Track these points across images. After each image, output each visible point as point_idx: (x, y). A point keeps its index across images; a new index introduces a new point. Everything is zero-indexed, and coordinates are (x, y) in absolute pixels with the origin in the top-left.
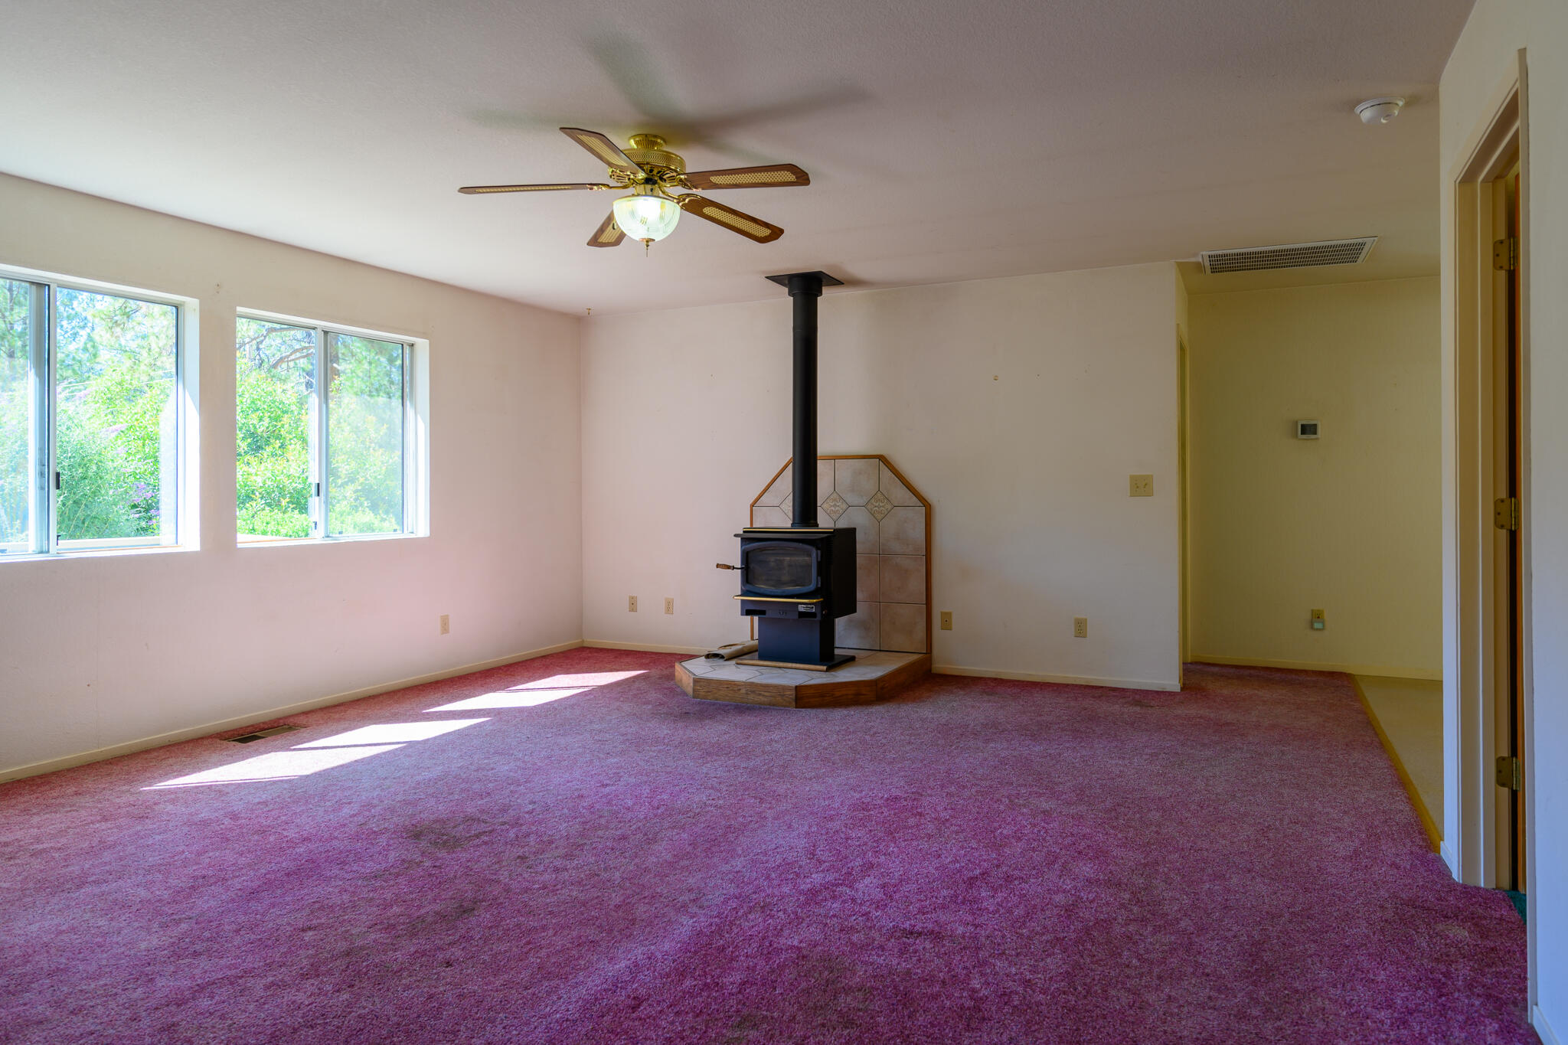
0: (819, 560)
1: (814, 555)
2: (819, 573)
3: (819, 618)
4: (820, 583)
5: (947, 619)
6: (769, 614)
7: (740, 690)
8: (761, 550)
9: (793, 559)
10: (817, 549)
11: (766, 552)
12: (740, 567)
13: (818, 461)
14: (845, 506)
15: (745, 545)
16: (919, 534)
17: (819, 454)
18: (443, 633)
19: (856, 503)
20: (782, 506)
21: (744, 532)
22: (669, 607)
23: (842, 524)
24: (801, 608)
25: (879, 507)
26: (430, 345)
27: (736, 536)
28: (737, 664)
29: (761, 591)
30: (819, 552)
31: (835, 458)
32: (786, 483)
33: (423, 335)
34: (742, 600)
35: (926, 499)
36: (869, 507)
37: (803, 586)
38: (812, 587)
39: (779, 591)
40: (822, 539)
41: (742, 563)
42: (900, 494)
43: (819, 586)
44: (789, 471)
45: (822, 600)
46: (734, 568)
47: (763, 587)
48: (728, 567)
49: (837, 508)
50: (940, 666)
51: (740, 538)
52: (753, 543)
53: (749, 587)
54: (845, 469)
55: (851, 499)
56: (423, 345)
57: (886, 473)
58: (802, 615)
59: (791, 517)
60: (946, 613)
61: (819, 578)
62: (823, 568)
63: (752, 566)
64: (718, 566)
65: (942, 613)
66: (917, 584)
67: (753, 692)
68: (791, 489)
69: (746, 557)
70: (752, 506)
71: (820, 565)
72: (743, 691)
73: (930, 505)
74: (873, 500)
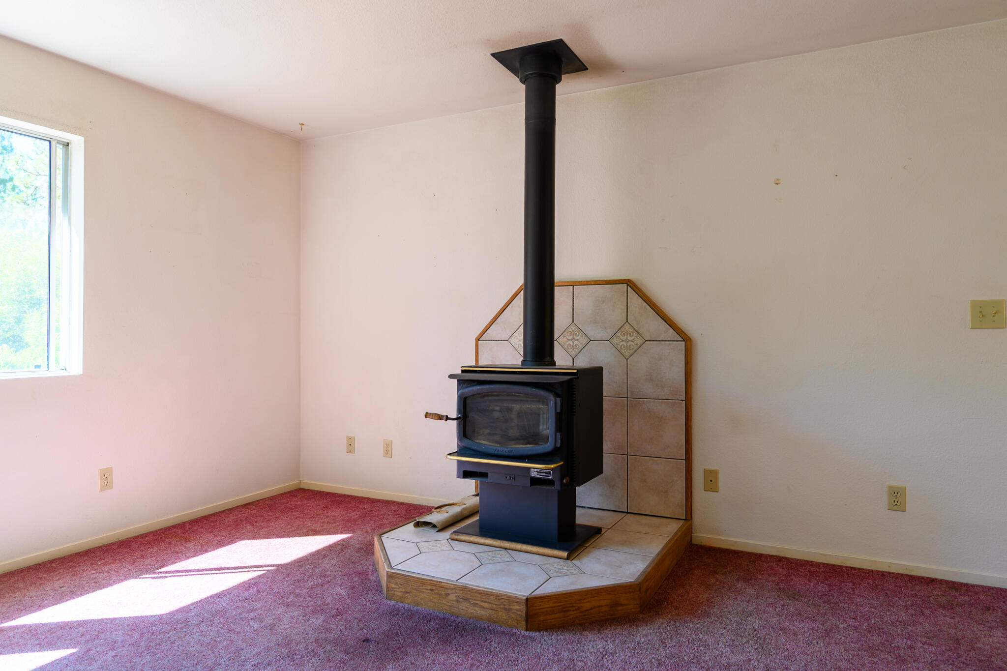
0: (558, 410)
1: (552, 403)
2: (559, 428)
3: (557, 486)
4: (559, 442)
5: (712, 480)
6: (492, 478)
7: (448, 595)
8: (483, 395)
9: (524, 406)
10: (557, 395)
11: (490, 398)
12: (455, 416)
13: (555, 287)
14: (585, 340)
15: (463, 388)
16: (677, 374)
17: (555, 281)
18: (102, 490)
19: (598, 337)
20: (513, 340)
21: (463, 371)
22: (388, 450)
23: (583, 362)
24: (534, 474)
25: (627, 341)
26: (86, 142)
27: (451, 376)
28: (452, 539)
29: (483, 449)
30: (558, 400)
31: (573, 284)
32: (516, 315)
33: (76, 130)
34: (459, 462)
35: (685, 332)
36: (615, 341)
37: (537, 444)
38: (548, 447)
39: (504, 450)
40: (562, 383)
41: (459, 411)
42: (653, 325)
43: (559, 445)
44: (520, 301)
45: (562, 463)
46: (447, 418)
47: (484, 443)
48: (440, 417)
49: (576, 342)
50: (703, 535)
51: (457, 380)
52: (476, 385)
53: (467, 443)
54: (586, 298)
55: (593, 331)
56: (77, 142)
57: (636, 301)
58: (535, 481)
59: (522, 353)
60: (711, 472)
61: (559, 435)
62: (564, 422)
63: (471, 415)
64: (427, 415)
65: (705, 470)
66: (674, 436)
67: (466, 600)
68: (521, 321)
69: (464, 403)
70: (478, 339)
71: (559, 417)
72: (452, 597)
73: (691, 339)
74: (619, 334)
